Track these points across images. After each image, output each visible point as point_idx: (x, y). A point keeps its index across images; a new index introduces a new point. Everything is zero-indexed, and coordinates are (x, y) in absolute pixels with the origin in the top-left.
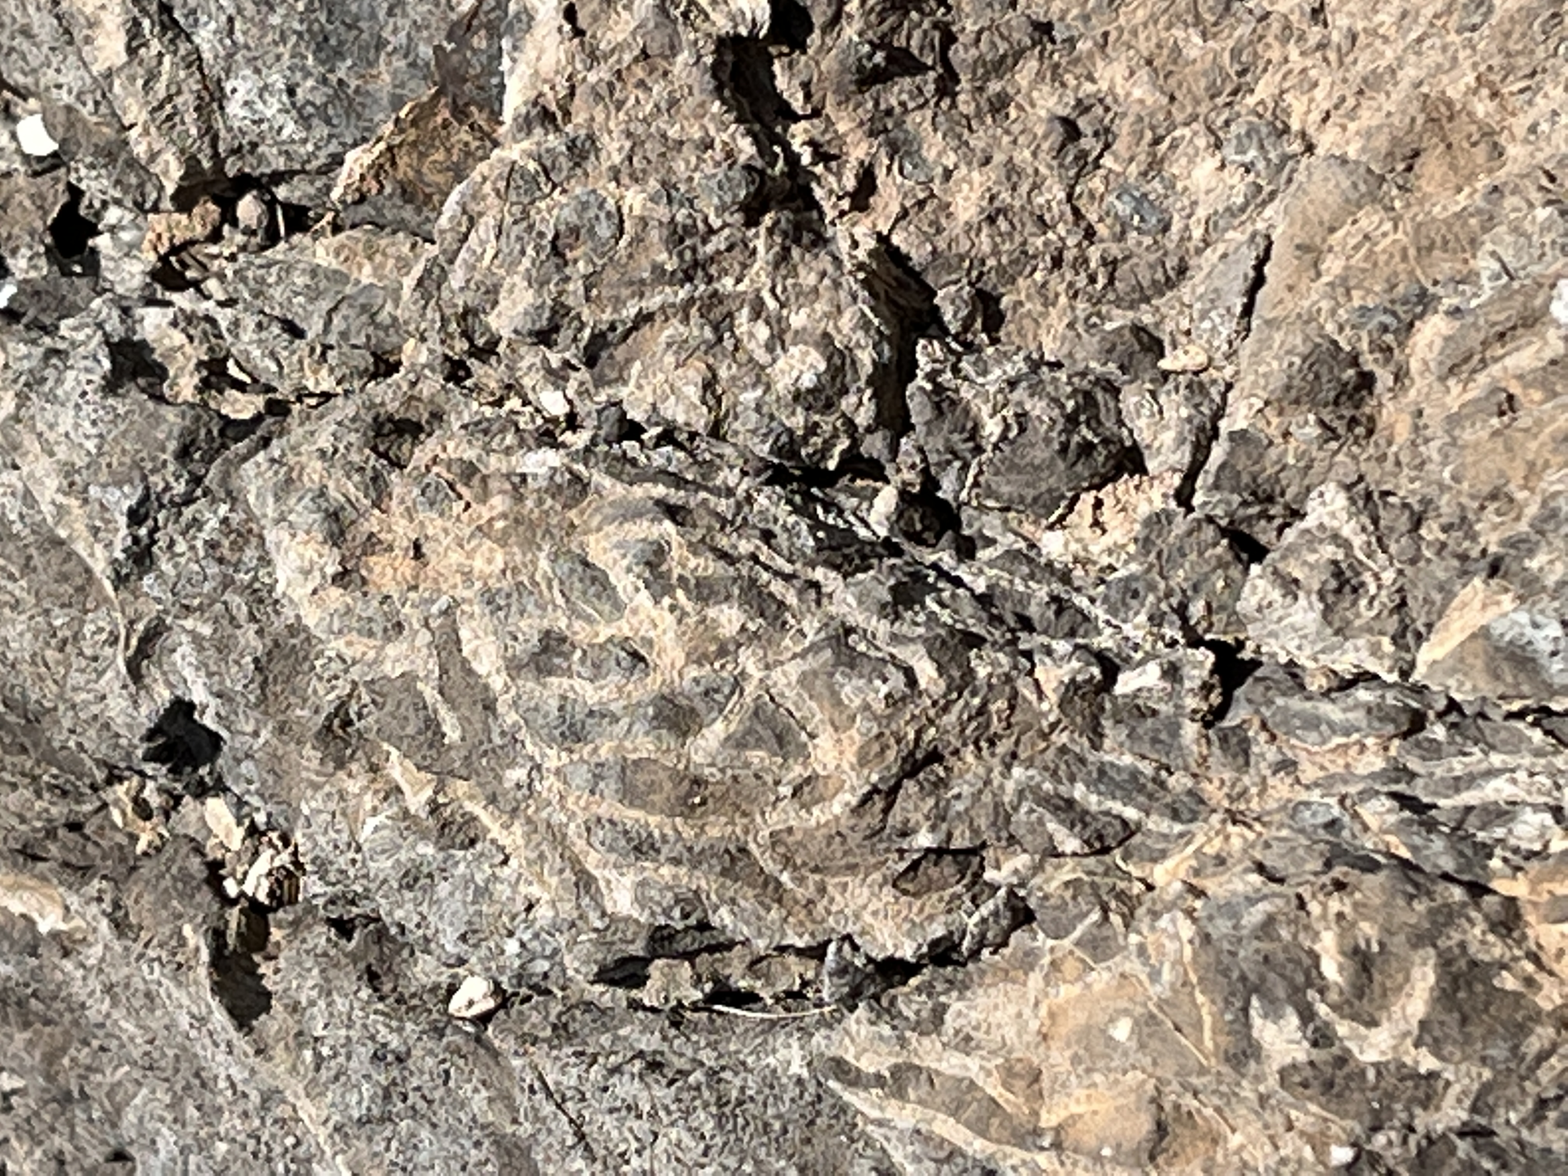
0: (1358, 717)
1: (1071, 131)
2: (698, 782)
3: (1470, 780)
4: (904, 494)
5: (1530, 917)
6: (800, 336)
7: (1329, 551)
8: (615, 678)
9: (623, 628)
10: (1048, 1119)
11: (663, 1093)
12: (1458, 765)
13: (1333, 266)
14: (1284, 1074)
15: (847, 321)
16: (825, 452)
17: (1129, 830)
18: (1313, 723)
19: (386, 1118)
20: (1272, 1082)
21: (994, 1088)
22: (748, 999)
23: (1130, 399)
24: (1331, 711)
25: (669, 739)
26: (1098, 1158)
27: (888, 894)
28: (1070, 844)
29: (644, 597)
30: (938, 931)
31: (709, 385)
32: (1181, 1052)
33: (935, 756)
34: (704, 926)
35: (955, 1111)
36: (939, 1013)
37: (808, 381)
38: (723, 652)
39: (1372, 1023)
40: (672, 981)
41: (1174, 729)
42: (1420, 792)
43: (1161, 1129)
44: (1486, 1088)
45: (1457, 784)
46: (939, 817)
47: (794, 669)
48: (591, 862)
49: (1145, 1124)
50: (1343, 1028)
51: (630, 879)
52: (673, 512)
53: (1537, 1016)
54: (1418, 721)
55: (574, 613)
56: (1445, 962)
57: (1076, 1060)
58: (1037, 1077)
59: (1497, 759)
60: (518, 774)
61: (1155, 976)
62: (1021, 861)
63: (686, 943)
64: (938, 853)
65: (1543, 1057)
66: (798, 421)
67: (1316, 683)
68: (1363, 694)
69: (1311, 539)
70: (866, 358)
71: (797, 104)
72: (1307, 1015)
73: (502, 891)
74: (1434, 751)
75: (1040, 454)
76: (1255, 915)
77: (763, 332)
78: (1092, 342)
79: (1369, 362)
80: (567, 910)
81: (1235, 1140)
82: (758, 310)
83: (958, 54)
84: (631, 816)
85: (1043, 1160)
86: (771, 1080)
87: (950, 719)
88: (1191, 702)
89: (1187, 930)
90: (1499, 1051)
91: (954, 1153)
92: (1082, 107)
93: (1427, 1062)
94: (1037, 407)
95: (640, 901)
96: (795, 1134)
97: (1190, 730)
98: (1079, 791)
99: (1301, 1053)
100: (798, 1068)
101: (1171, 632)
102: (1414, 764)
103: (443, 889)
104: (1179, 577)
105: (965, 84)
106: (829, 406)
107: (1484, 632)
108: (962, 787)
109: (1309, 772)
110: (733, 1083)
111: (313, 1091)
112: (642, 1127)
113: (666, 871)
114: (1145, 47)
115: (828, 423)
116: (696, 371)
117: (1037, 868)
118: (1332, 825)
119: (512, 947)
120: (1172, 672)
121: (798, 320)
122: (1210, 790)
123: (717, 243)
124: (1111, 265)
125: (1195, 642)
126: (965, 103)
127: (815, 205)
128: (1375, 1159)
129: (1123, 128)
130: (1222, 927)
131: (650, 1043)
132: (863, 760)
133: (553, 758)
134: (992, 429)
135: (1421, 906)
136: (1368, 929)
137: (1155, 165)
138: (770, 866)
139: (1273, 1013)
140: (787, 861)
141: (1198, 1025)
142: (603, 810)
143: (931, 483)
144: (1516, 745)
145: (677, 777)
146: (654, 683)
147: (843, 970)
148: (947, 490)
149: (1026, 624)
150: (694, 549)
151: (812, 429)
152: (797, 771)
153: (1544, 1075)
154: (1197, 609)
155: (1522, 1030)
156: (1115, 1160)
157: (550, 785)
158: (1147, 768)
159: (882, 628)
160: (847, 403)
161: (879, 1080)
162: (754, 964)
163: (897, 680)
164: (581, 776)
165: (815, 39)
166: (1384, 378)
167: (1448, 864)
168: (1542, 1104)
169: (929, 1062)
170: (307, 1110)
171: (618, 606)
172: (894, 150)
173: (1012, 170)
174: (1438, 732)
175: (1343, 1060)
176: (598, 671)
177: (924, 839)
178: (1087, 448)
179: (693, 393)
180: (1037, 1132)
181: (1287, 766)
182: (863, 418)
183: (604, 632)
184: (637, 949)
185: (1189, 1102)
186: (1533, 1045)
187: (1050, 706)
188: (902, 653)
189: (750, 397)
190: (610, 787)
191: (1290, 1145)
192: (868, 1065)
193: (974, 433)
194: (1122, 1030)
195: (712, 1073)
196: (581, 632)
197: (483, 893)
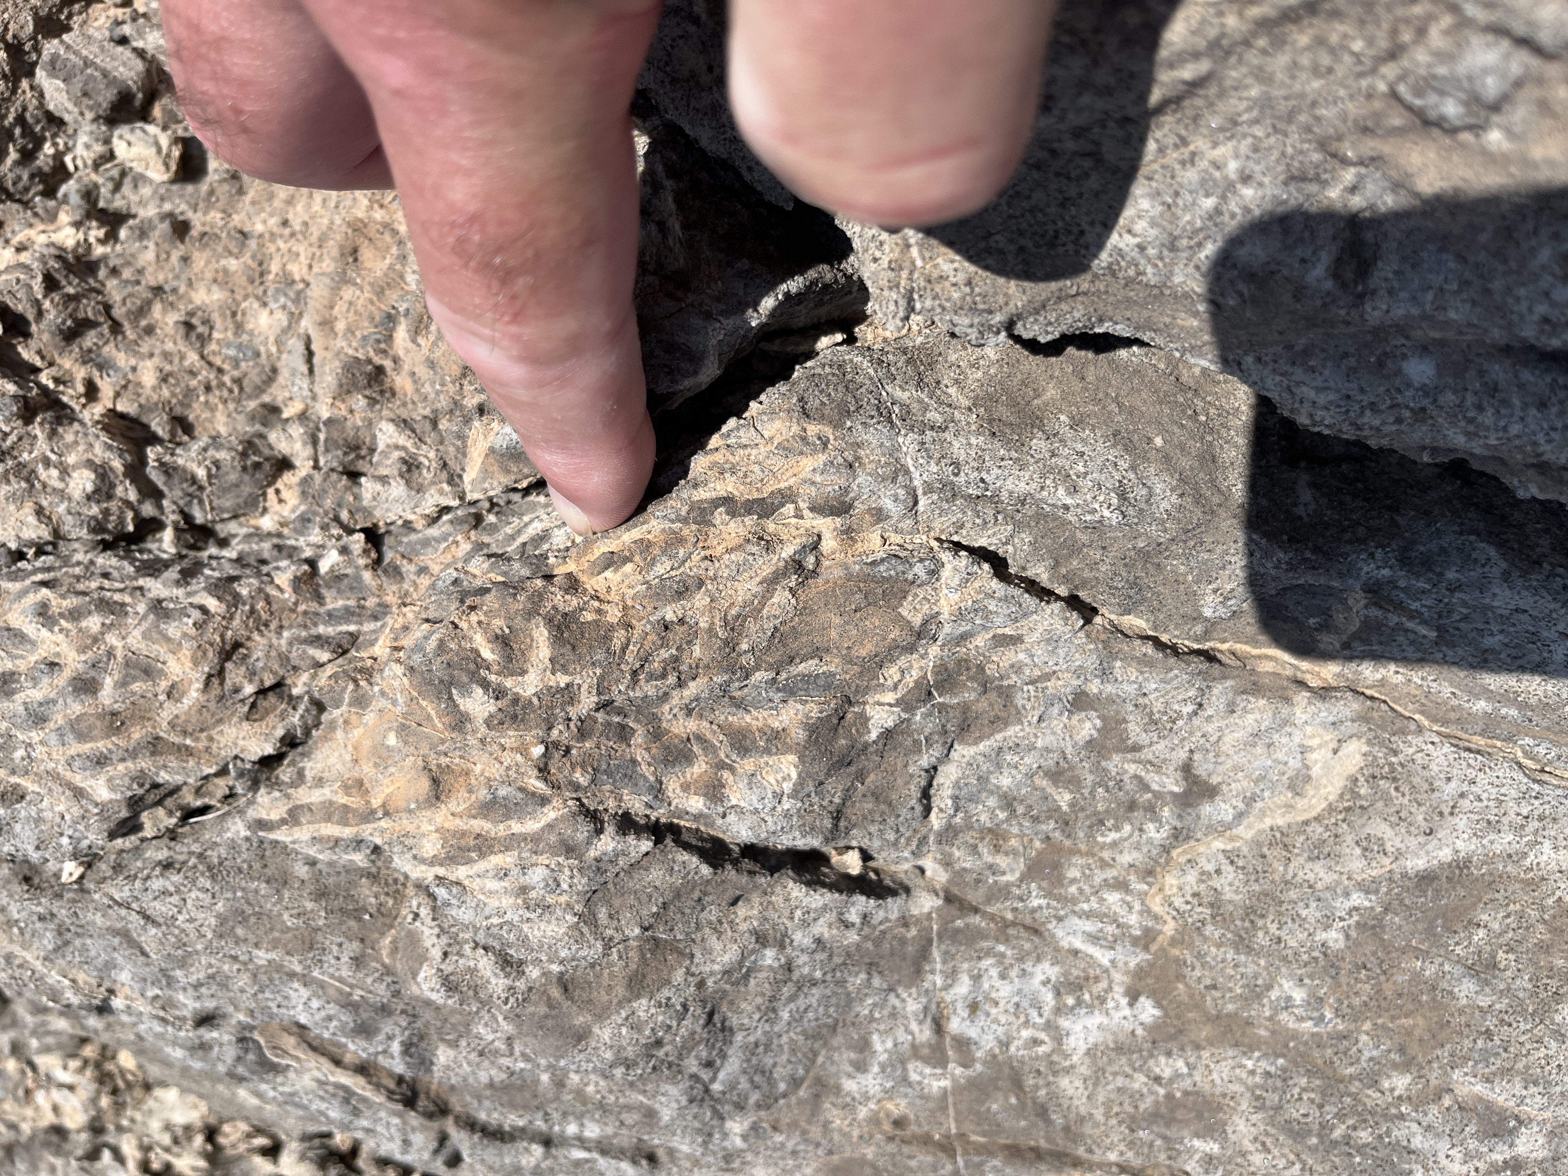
0: (447, 528)
1: (188, 326)
2: (114, 714)
3: (519, 532)
4: (177, 529)
5: (583, 578)
6: (75, 467)
7: (396, 454)
8: (46, 680)
9: (41, 653)
10: (376, 802)
11: (176, 878)
12: (509, 530)
13: (340, 326)
14: (488, 722)
15: (98, 449)
16: (121, 521)
17: (354, 637)
18: (426, 543)
19: (67, 943)
20: (483, 729)
21: (342, 799)
22: (204, 810)
23: (273, 436)
24: (434, 532)
25: (89, 700)
26: (410, 811)
27: (246, 725)
28: (324, 656)
29: (44, 632)
30: (280, 732)
31: (39, 512)
32: (427, 737)
33: (237, 645)
34: (156, 786)
35: (328, 818)
36: (301, 774)
37: (90, 487)
38: (95, 640)
39: (523, 672)
40: (155, 820)
41: (358, 578)
42: (494, 549)
43: (435, 781)
44: (601, 679)
45: (512, 537)
46: (252, 674)
47: (137, 633)
48: (78, 779)
49: (425, 784)
50: (509, 683)
51: (102, 780)
52: (44, 584)
53: (612, 628)
54: (478, 519)
55: (13, 657)
56: (549, 621)
57: (376, 765)
58: (360, 783)
59: (526, 519)
60: (19, 753)
61: (394, 702)
62: (305, 677)
63: (152, 798)
64: (262, 692)
65: (624, 649)
66: (95, 510)
67: (419, 524)
68: (445, 518)
69: (385, 454)
70: (117, 465)
71: (38, 363)
72: (485, 685)
73: (49, 815)
74: (493, 529)
75: (233, 477)
76: (432, 644)
77: (55, 473)
78: (241, 418)
79: (378, 360)
80: (76, 811)
81: (478, 769)
82: (47, 463)
83: (118, 312)
84: (86, 748)
85: (383, 824)
86: (233, 845)
87: (236, 622)
88: (362, 562)
89: (399, 670)
90: (600, 656)
91: (337, 841)
92: (191, 314)
93: (563, 680)
94: (223, 455)
95: (112, 789)
96: (257, 866)
97: (367, 575)
98: (321, 629)
99: (492, 707)
100: (244, 833)
101: (336, 531)
102: (486, 539)
103: (18, 828)
104: (328, 503)
105: (127, 326)
106: (110, 497)
107: (492, 450)
108: (258, 654)
109: (435, 568)
110: (213, 856)
111: (25, 946)
112: (175, 899)
113: (121, 767)
114: (209, 275)
115: (114, 506)
116: (29, 508)
117: (314, 677)
118: (456, 582)
119: (65, 841)
120: (344, 550)
121: (71, 459)
122: (390, 599)
123: (13, 438)
124: (238, 381)
125: (350, 531)
126: (130, 334)
127: (65, 406)
128: (556, 745)
129: (216, 317)
130: (417, 658)
131: (162, 855)
132: (196, 662)
133: (35, 736)
134: (201, 473)
135: (521, 598)
136: (498, 623)
137: (239, 328)
138: (177, 740)
139: (466, 691)
140: (185, 733)
141: (429, 717)
142: (73, 752)
143: (187, 517)
144: (534, 506)
145: (101, 716)
146: (67, 674)
147: (241, 774)
148: (199, 517)
149: (264, 562)
150: (63, 597)
151: (106, 512)
152: (164, 684)
153: (630, 657)
154: (344, 515)
155: (607, 638)
156: (419, 808)
157: (39, 752)
158: (352, 603)
159: (180, 592)
160: (119, 491)
161: (283, 822)
162: (198, 792)
163: (196, 614)
164: (53, 739)
165: (34, 328)
166: (388, 364)
167: (525, 572)
168: (635, 673)
169: (305, 800)
170: (28, 956)
171: (33, 643)
172: (101, 367)
173: (167, 356)
174: (491, 518)
175: (516, 700)
176: (35, 681)
177: (249, 689)
178: (257, 466)
179: (32, 519)
180: (373, 812)
181: (423, 570)
182: (132, 495)
183: (33, 658)
184: (124, 813)
185: (444, 761)
186: (617, 643)
187: (289, 595)
188: (197, 600)
189: (62, 509)
190: (70, 737)
191: (508, 758)
192: (275, 816)
193: (194, 480)
194: (392, 740)
195: (201, 856)
196: (22, 666)
197: (39, 820)
